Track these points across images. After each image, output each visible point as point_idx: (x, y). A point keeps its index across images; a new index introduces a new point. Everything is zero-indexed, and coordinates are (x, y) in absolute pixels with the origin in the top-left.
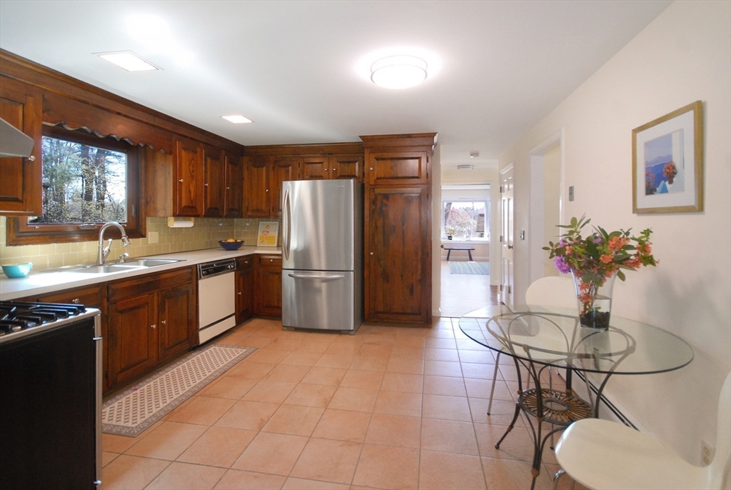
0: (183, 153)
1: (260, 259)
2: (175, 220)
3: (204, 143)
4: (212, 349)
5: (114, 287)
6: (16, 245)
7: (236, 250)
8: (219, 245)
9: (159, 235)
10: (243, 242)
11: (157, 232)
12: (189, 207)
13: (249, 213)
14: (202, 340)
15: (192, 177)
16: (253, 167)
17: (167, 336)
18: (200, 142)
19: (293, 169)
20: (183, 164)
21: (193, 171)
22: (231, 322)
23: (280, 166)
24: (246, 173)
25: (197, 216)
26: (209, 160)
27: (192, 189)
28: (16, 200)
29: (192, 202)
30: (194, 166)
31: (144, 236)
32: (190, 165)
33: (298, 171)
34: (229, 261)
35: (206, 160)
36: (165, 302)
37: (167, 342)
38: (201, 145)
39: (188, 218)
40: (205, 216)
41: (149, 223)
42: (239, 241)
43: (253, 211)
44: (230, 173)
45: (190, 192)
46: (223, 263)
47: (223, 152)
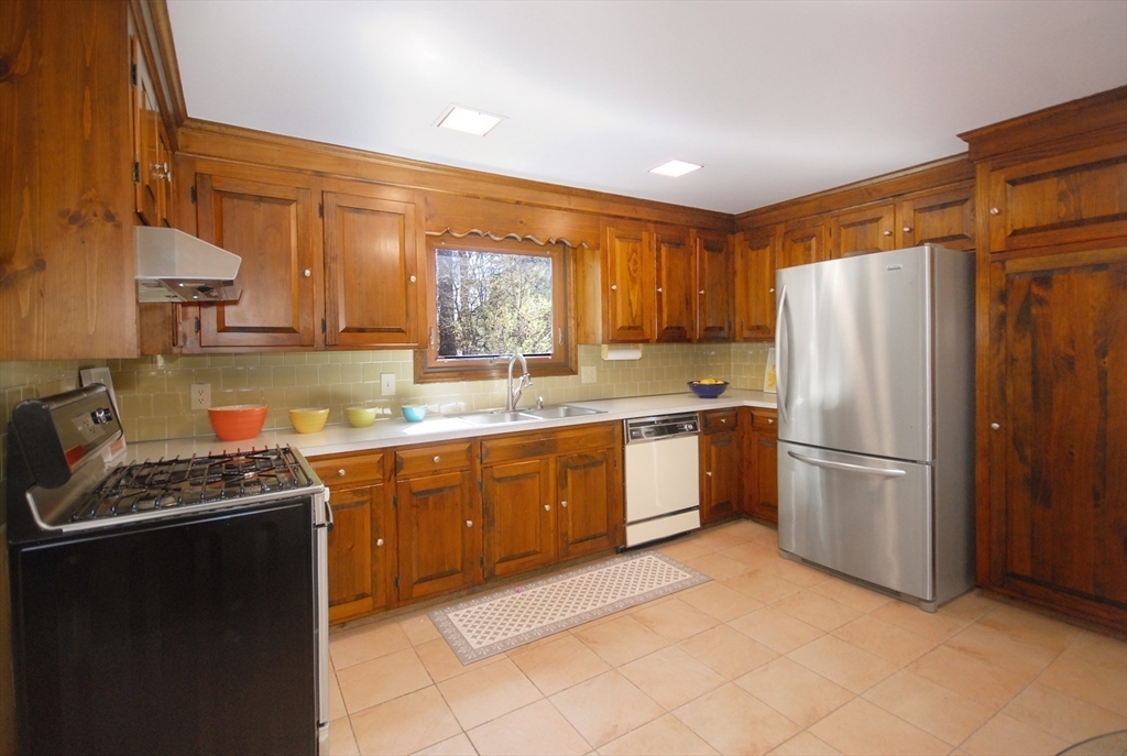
0: (618, 244)
1: (753, 416)
2: (609, 349)
3: (656, 222)
4: (648, 558)
5: (487, 444)
6: (422, 383)
7: (716, 397)
8: (688, 389)
9: (598, 371)
10: (726, 383)
11: (594, 368)
12: (629, 328)
13: (746, 334)
14: (632, 540)
15: (633, 280)
16: (750, 251)
17: (571, 524)
18: (649, 221)
19: (819, 243)
20: (618, 260)
21: (635, 271)
22: (692, 521)
23: (795, 241)
24: (739, 263)
25: (646, 341)
26: (664, 249)
27: (634, 300)
28: (400, 331)
29: (634, 320)
30: (636, 263)
31: (574, 372)
32: (629, 261)
33: (830, 245)
34: (688, 417)
35: (659, 250)
36: (566, 472)
37: (570, 533)
38: (651, 226)
39: (632, 345)
40: (660, 340)
41: (582, 352)
42: (719, 382)
43: (752, 329)
44: (706, 266)
45: (630, 304)
46: (675, 420)
47: (693, 231)
